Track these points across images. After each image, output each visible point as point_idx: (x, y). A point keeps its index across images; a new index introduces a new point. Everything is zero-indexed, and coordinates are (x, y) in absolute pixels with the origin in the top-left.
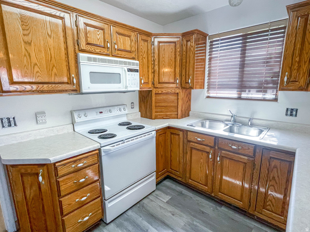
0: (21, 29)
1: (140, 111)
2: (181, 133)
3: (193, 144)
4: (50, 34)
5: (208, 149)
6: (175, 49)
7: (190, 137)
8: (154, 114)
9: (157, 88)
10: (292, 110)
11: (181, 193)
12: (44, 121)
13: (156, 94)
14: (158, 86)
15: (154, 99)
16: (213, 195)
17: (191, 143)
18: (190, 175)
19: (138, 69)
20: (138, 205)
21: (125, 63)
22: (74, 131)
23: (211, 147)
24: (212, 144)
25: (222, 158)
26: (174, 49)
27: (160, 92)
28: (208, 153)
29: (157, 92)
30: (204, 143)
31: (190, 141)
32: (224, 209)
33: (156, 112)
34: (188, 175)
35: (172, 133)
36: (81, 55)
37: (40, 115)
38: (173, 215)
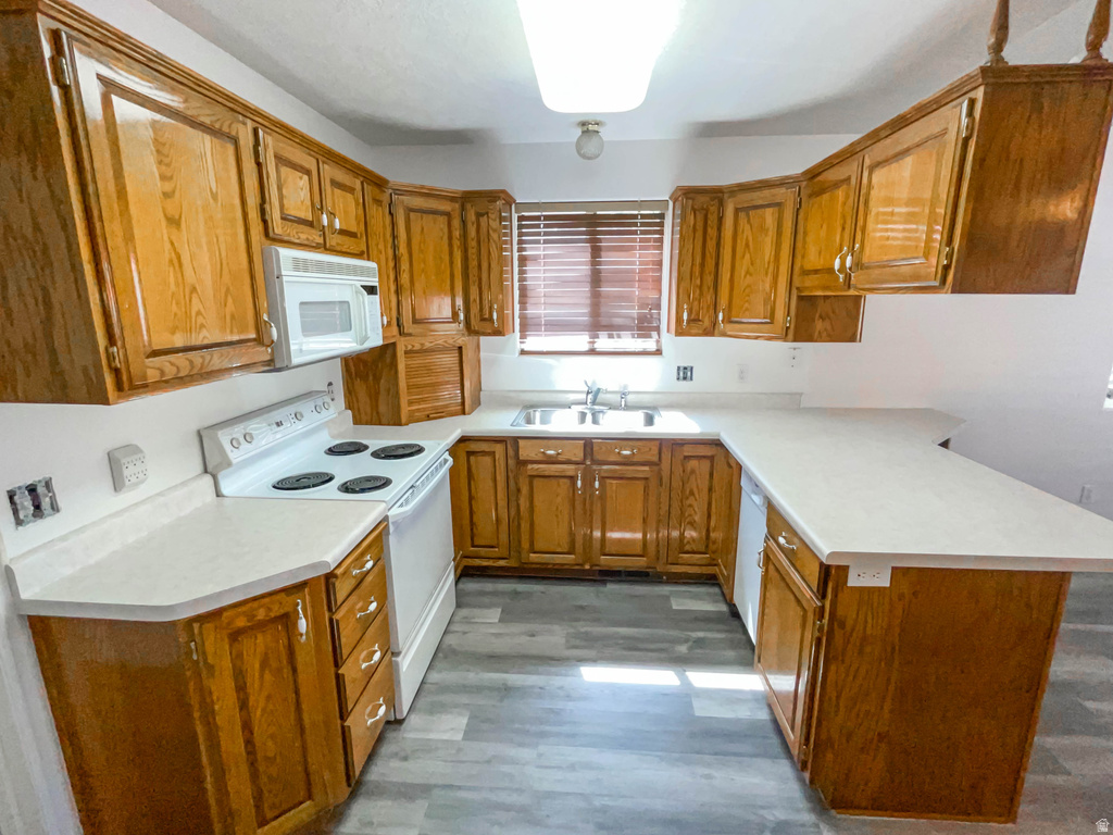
0: (157, 175)
1: (349, 406)
2: (499, 449)
3: (536, 466)
4: (214, 190)
5: (569, 469)
6: (450, 232)
7: (526, 452)
8: (405, 409)
9: (410, 335)
10: (685, 368)
11: (516, 593)
12: (141, 476)
13: (406, 352)
14: (410, 331)
15: (401, 367)
16: (587, 567)
17: (530, 466)
18: (532, 543)
19: (377, 284)
20: (440, 655)
21: (354, 271)
22: (218, 494)
23: (577, 463)
24: (579, 456)
25: (603, 479)
26: (446, 230)
27: (417, 347)
28: (573, 479)
29: (410, 347)
30: (561, 458)
31: (526, 462)
32: (611, 587)
33: (410, 403)
34: (525, 545)
35: (469, 454)
36: (286, 253)
37: (129, 460)
38: (533, 635)
